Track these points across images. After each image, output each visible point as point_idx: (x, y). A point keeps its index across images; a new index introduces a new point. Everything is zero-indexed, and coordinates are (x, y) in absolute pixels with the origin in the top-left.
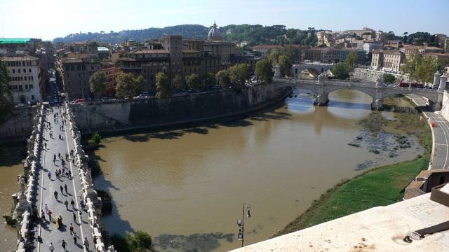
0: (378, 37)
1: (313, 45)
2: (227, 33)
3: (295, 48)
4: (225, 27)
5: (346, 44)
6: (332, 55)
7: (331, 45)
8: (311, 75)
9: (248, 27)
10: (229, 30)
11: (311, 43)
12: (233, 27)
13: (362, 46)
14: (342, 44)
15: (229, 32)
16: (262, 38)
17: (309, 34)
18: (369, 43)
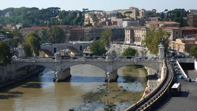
0: (141, 15)
1: (81, 25)
2: (6, 16)
3: (59, 28)
4: (4, 10)
5: (107, 22)
6: (94, 33)
7: (95, 24)
8: (72, 53)
9: (25, 10)
10: (8, 13)
11: (79, 23)
12: (11, 10)
13: (121, 24)
14: (104, 23)
15: (7, 15)
16: (36, 20)
17: (78, 15)
18: (127, 20)
